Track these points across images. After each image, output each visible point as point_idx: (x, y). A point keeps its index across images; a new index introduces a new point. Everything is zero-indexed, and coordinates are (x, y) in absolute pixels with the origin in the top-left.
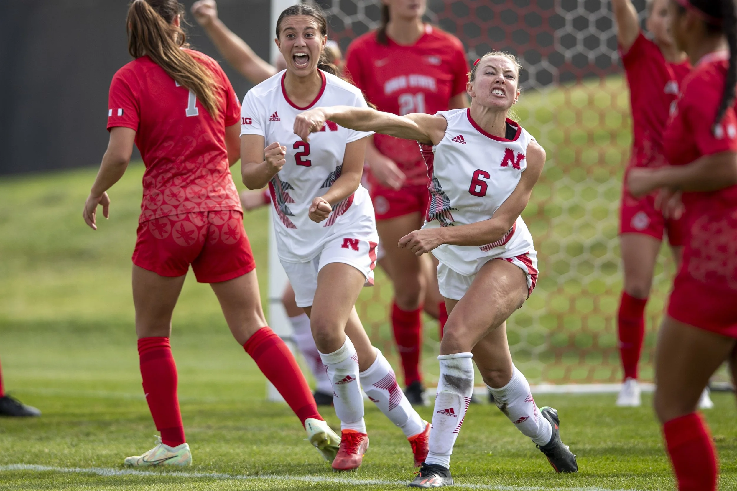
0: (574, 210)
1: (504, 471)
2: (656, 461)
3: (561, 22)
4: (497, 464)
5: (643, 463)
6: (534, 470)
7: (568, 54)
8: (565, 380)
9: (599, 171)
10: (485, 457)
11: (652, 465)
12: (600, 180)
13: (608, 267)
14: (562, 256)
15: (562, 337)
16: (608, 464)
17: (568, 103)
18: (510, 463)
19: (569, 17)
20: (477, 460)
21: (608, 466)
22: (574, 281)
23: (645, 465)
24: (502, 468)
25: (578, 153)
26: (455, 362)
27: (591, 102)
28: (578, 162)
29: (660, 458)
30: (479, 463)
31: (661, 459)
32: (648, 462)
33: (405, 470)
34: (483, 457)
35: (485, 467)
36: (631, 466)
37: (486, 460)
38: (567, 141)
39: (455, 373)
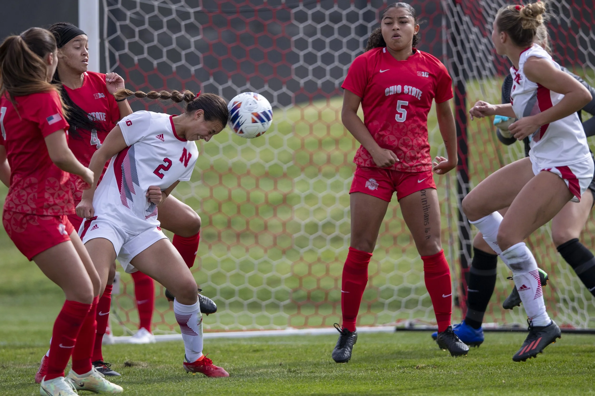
0: (310, 198)
1: (261, 393)
2: (374, 384)
3: (296, 58)
4: (256, 388)
5: (365, 386)
6: (283, 392)
7: (302, 82)
8: (305, 325)
9: (327, 169)
10: (247, 383)
11: (372, 387)
12: (328, 175)
13: (337, 240)
14: (302, 233)
15: (303, 293)
16: (339, 387)
17: (302, 118)
18: (265, 387)
19: (302, 54)
20: (241, 386)
21: (339, 388)
22: (311, 251)
23: (367, 387)
24: (259, 391)
25: (311, 155)
26: (511, 254)
27: (320, 116)
28: (311, 162)
29: (377, 381)
30: (242, 388)
31: (378, 383)
32: (368, 385)
33: (186, 394)
34: (245, 383)
35: (247, 390)
36: (356, 388)
37: (247, 385)
38: (303, 146)
39: (514, 261)
